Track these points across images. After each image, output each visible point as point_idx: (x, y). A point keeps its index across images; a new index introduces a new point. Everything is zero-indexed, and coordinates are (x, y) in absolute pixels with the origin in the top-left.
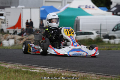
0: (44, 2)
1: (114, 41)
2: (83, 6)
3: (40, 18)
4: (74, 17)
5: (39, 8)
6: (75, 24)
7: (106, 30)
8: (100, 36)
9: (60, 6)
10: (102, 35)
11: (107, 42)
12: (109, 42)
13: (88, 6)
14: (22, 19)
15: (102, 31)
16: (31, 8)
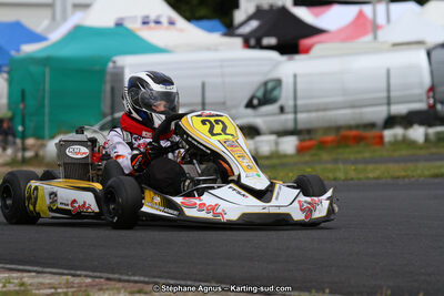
1: (255, 143)
6: (108, 88)
13: (153, 17)
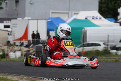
0: (51, 13)
2: (90, 17)
3: (47, 30)
4: (81, 28)
5: (46, 19)
7: (114, 41)
8: (108, 47)
9: (67, 18)
10: (109, 46)
11: (114, 54)
12: (116, 53)
13: (95, 17)
14: (29, 31)
15: (109, 42)
16: (37, 20)
